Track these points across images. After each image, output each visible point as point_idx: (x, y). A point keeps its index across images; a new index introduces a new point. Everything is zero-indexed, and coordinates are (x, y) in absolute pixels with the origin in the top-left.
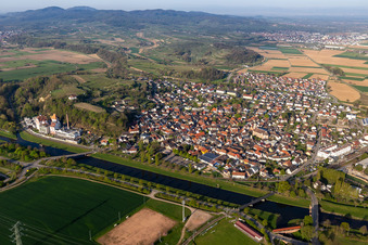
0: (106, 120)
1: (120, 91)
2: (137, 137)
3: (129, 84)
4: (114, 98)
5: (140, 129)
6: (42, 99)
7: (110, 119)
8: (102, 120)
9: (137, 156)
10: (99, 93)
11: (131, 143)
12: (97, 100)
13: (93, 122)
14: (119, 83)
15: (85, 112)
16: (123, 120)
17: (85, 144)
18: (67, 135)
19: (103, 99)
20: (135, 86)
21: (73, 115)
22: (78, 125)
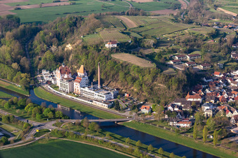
0: (154, 78)
1: (186, 42)
2: (196, 106)
3: (205, 32)
4: (174, 51)
5: (204, 97)
6: (69, 47)
7: (160, 78)
8: (148, 78)
9: (189, 131)
10: (152, 41)
11: (186, 114)
12: (147, 52)
13: (134, 80)
14: (188, 30)
15: (125, 66)
16: (180, 81)
17: (118, 108)
18: (96, 95)
19: (157, 51)
20: (214, 35)
21: (108, 68)
22: (113, 84)
